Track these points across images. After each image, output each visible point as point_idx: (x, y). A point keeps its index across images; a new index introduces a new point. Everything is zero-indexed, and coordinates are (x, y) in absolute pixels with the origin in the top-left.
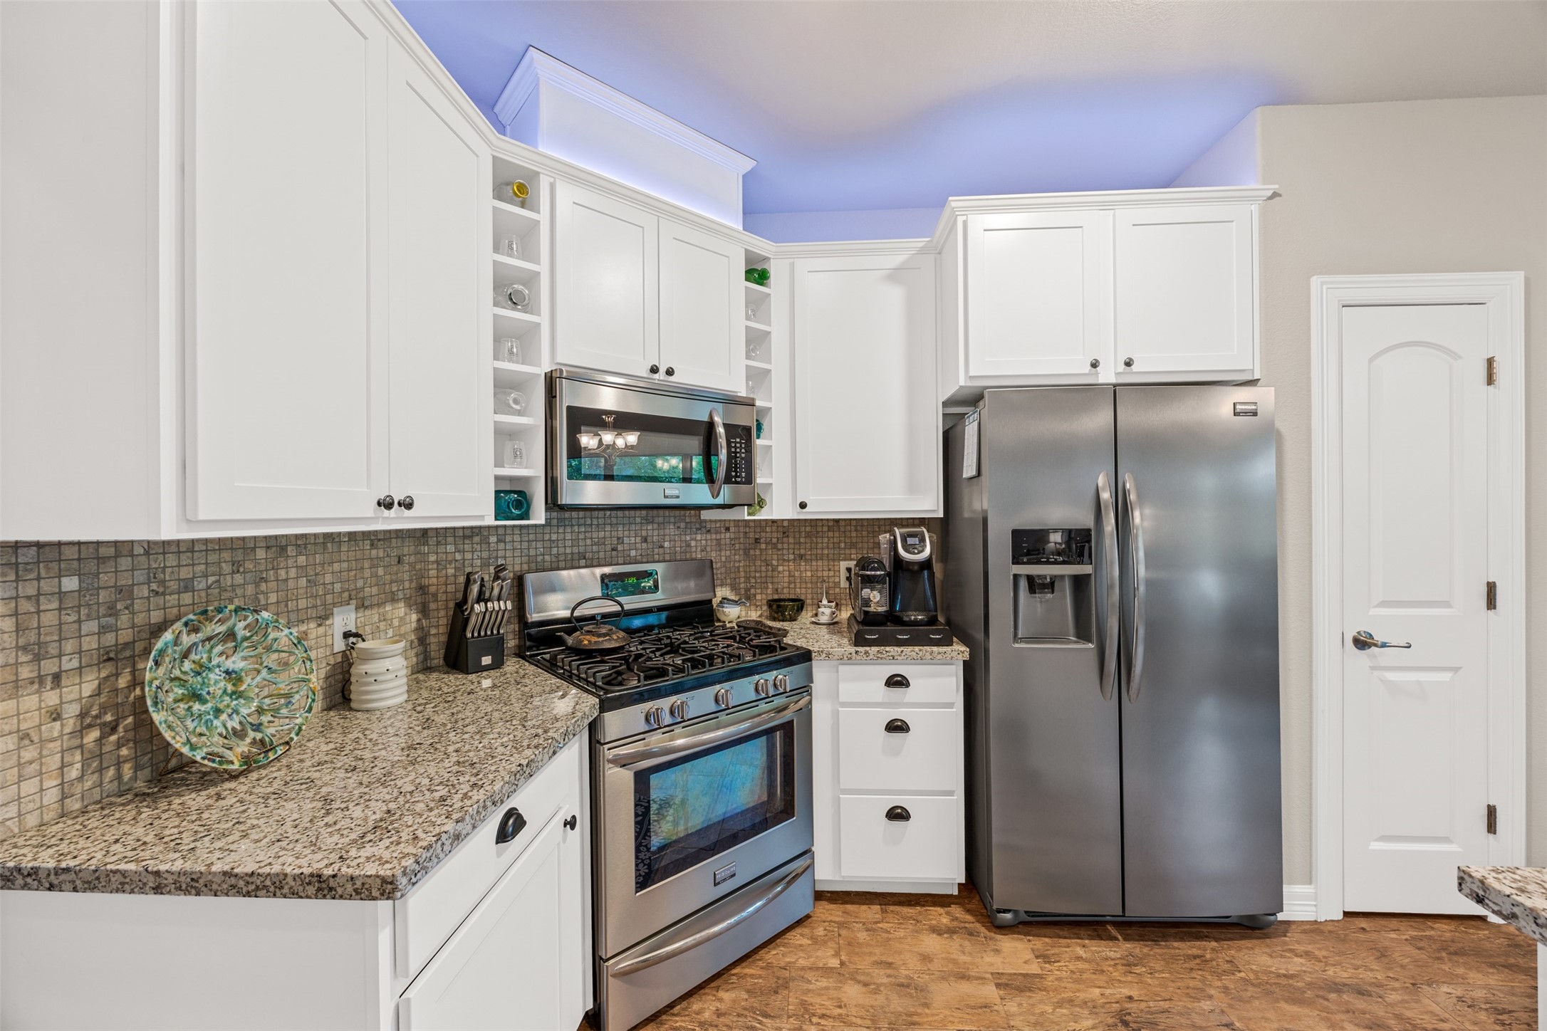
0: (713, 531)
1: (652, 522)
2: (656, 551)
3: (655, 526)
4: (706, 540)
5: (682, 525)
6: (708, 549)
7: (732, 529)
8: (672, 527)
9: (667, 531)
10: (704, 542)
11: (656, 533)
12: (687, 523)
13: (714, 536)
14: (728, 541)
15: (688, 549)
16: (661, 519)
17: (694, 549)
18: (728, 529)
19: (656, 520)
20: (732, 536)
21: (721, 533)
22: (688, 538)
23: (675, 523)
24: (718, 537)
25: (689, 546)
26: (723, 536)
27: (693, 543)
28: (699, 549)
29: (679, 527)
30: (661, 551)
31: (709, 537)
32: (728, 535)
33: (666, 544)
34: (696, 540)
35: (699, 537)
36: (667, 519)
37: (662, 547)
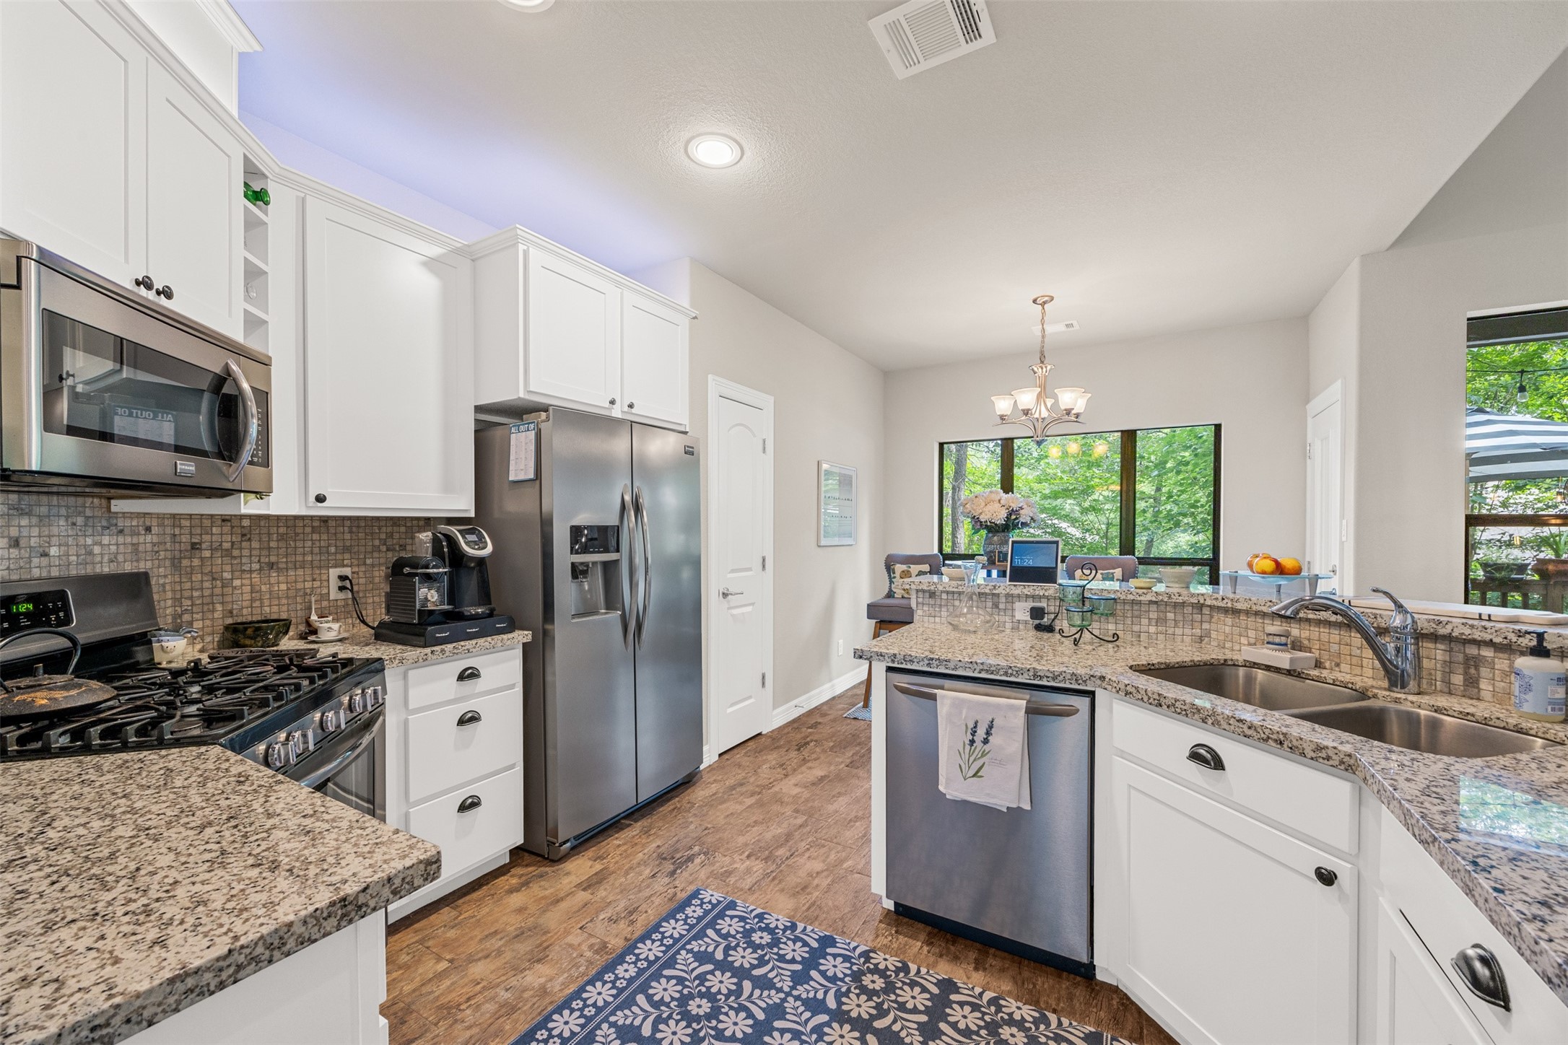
0: (127, 531)
1: (29, 514)
2: (36, 561)
3: (34, 520)
4: (117, 545)
5: (80, 520)
6: (121, 558)
7: (155, 530)
8: (62, 523)
9: (55, 530)
10: (113, 548)
11: (35, 532)
12: (87, 518)
13: (129, 540)
14: (149, 547)
15: (89, 559)
16: (44, 510)
17: (98, 559)
18: (148, 529)
19: (36, 510)
20: (155, 539)
21: (139, 534)
22: (89, 541)
23: (67, 517)
24: (135, 540)
25: (90, 553)
26: (142, 540)
27: (97, 550)
28: (106, 558)
29: (74, 524)
30: (45, 561)
31: (121, 539)
32: (149, 538)
33: (54, 551)
34: (100, 544)
35: (106, 540)
36: (54, 511)
37: (45, 555)
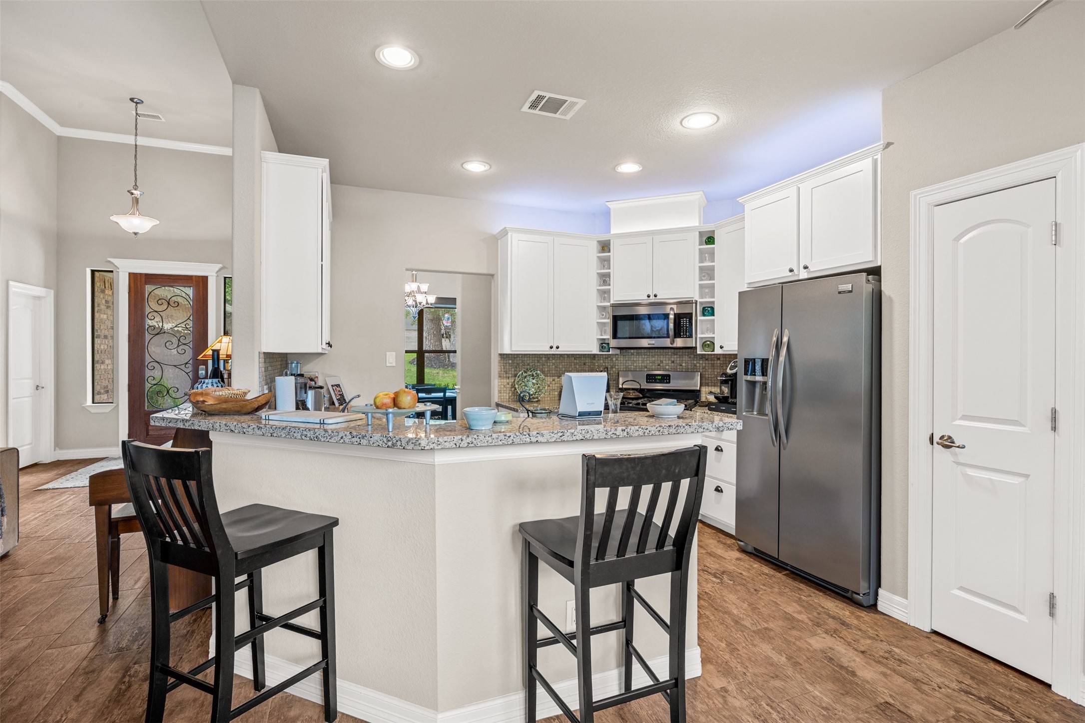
0: (709, 359)
1: (677, 355)
2: (678, 367)
3: (678, 356)
4: (705, 364)
5: (692, 356)
6: (707, 368)
7: (721, 359)
8: (686, 357)
9: (684, 359)
10: (704, 365)
11: (678, 359)
12: (694, 355)
13: (710, 362)
14: (719, 365)
15: (695, 367)
16: (681, 354)
17: (698, 367)
18: (719, 359)
19: (679, 354)
20: (721, 362)
21: (714, 360)
22: (695, 362)
23: (688, 355)
24: (713, 362)
25: (696, 366)
26: (715, 362)
27: (698, 365)
28: (701, 367)
29: (690, 357)
30: (681, 367)
31: (707, 362)
32: (719, 362)
33: (684, 364)
34: (699, 363)
35: (701, 362)
36: (684, 354)
37: (682, 365)
